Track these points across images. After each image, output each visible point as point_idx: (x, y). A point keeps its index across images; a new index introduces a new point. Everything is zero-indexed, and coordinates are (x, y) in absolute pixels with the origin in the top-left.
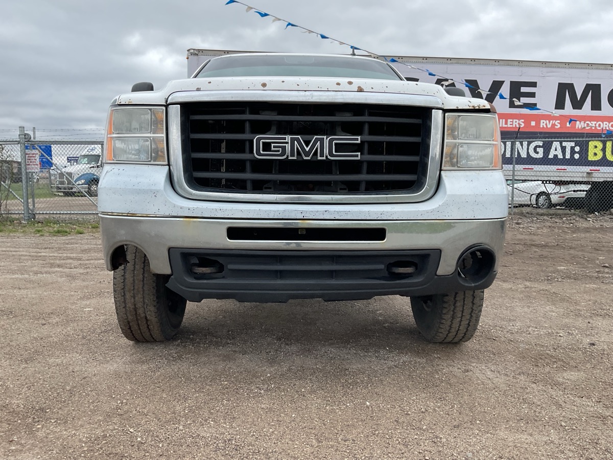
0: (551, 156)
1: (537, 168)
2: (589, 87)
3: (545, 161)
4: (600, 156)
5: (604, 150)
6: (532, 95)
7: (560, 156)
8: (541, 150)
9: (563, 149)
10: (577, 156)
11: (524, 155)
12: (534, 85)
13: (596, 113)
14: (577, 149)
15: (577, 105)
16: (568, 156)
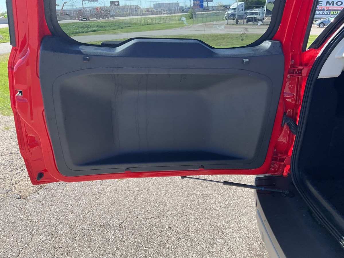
0: (324, 13)
1: (321, 15)
2: (332, 2)
3: (323, 14)
4: (333, 13)
5: (334, 12)
6: (322, 3)
7: (325, 14)
8: (322, 13)
9: (326, 12)
10: (328, 13)
11: (319, 13)
12: (322, 2)
13: (333, 6)
14: (329, 12)
15: (330, 5)
16: (327, 13)
